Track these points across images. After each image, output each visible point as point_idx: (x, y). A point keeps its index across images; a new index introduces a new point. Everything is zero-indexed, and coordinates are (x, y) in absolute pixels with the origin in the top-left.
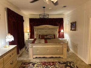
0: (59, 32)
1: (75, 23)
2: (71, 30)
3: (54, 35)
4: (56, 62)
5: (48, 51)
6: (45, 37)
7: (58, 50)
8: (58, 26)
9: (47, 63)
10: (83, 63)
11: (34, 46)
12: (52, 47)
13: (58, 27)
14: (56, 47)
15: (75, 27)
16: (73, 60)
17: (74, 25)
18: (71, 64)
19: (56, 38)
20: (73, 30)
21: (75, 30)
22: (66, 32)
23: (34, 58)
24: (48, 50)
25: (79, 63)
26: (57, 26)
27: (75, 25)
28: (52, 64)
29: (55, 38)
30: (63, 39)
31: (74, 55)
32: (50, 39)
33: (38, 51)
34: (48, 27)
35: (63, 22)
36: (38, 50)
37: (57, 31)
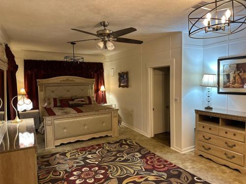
0: (97, 90)
1: (127, 73)
2: (120, 86)
3: (89, 98)
4: (103, 144)
5: (86, 127)
6: (71, 103)
7: (103, 123)
8: (94, 78)
9: (89, 148)
10: (144, 137)
11: (56, 122)
12: (93, 119)
13: (94, 80)
14: (100, 118)
15: (127, 81)
16: (128, 136)
17: (125, 77)
18: (128, 142)
19: (93, 103)
20: (123, 87)
21: (127, 86)
22: (109, 91)
23: (56, 146)
24: (85, 125)
25: (137, 138)
26: (91, 78)
27: (127, 77)
28: (97, 147)
29: (90, 103)
30: (105, 104)
31: (128, 130)
32: (81, 105)
33: (65, 130)
34: (72, 80)
35: (103, 71)
36: (64, 128)
37: (92, 88)
